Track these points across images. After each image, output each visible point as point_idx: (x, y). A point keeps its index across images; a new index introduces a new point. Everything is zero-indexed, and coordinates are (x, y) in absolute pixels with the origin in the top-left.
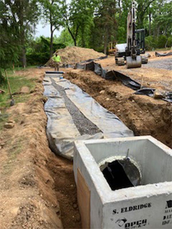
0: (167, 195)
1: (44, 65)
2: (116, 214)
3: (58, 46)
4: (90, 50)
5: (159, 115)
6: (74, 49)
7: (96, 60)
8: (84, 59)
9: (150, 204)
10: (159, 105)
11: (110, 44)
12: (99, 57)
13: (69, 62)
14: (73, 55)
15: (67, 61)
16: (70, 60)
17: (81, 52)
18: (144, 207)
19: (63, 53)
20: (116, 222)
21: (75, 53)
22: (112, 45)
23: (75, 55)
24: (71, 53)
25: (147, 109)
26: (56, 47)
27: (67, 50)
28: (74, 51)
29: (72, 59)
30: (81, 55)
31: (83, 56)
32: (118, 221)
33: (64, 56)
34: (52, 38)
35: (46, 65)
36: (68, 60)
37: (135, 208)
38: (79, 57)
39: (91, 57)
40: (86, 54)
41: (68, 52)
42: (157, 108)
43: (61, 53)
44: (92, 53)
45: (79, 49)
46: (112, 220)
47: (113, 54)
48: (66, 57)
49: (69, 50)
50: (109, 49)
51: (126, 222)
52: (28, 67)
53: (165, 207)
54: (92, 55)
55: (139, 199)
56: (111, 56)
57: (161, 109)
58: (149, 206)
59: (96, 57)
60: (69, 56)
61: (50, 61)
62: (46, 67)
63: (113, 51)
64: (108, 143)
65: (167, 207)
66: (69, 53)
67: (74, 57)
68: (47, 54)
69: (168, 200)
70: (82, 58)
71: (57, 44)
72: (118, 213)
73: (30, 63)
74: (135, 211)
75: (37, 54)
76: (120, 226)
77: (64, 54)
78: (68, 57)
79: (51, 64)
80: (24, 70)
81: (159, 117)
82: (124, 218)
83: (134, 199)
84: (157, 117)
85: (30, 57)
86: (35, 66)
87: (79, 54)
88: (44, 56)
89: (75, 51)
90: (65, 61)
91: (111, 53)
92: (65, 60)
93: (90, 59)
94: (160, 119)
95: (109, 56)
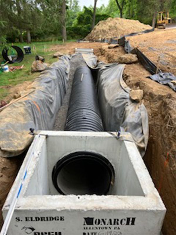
0: (83, 212)
1: (84, 39)
2: (20, 221)
3: (103, 17)
4: (134, 21)
5: (157, 108)
6: (117, 21)
7: (140, 33)
8: (126, 32)
9: (62, 218)
10: (159, 95)
11: (160, 14)
12: (144, 30)
13: (109, 36)
14: (114, 28)
15: (107, 35)
16: (111, 33)
17: (124, 24)
18: (54, 220)
19: (104, 25)
20: (22, 229)
21: (117, 25)
22: (162, 14)
23: (116, 28)
24: (113, 25)
25: (148, 99)
26: (100, 18)
27: (108, 22)
28: (116, 24)
29: (113, 33)
30: (124, 28)
31: (126, 29)
32: (24, 228)
33: (105, 29)
34: (95, 8)
35: (85, 38)
36: (109, 34)
37: (42, 219)
38: (122, 30)
39: (135, 30)
40: (130, 26)
41: (109, 24)
42: (157, 99)
43: (102, 25)
44: (137, 26)
45: (122, 21)
46: (17, 226)
47: (161, 27)
48: (106, 30)
49: (111, 22)
50: (158, 20)
51: (34, 231)
52: (68, 41)
53: (83, 223)
54: (136, 27)
55: (46, 211)
56: (159, 29)
57: (161, 101)
58: (61, 220)
59: (141, 30)
60: (110, 29)
61: (90, 35)
62: (85, 42)
63: (162, 23)
64: (74, 136)
65: (86, 223)
66: (110, 26)
67: (115, 30)
68: (89, 26)
69: (86, 217)
70: (125, 31)
71: (101, 15)
72: (22, 221)
73: (71, 36)
74: (43, 222)
75: (79, 26)
76: (27, 233)
77: (105, 27)
78: (108, 31)
79: (90, 38)
80: (62, 44)
81: (157, 110)
82: (31, 226)
83: (39, 210)
84: (153, 111)
85: (72, 30)
86: (75, 40)
87: (122, 27)
88: (86, 29)
89: (118, 23)
90: (106, 35)
91: (160, 25)
92: (106, 33)
93: (133, 32)
94: (157, 113)
95: (156, 29)
